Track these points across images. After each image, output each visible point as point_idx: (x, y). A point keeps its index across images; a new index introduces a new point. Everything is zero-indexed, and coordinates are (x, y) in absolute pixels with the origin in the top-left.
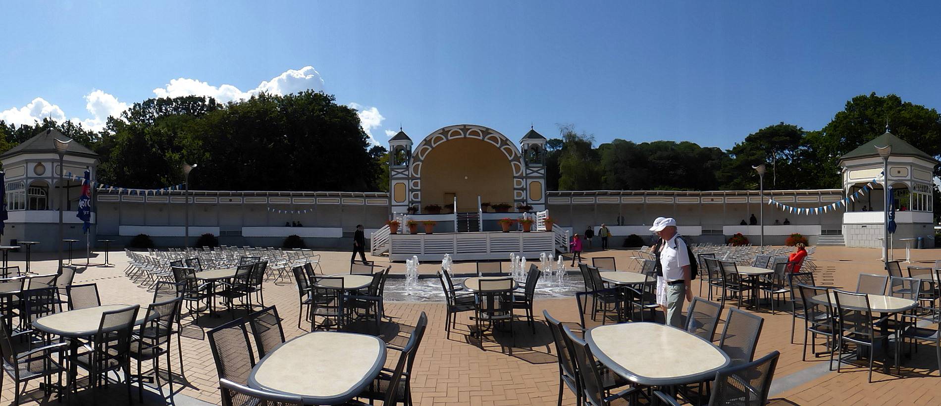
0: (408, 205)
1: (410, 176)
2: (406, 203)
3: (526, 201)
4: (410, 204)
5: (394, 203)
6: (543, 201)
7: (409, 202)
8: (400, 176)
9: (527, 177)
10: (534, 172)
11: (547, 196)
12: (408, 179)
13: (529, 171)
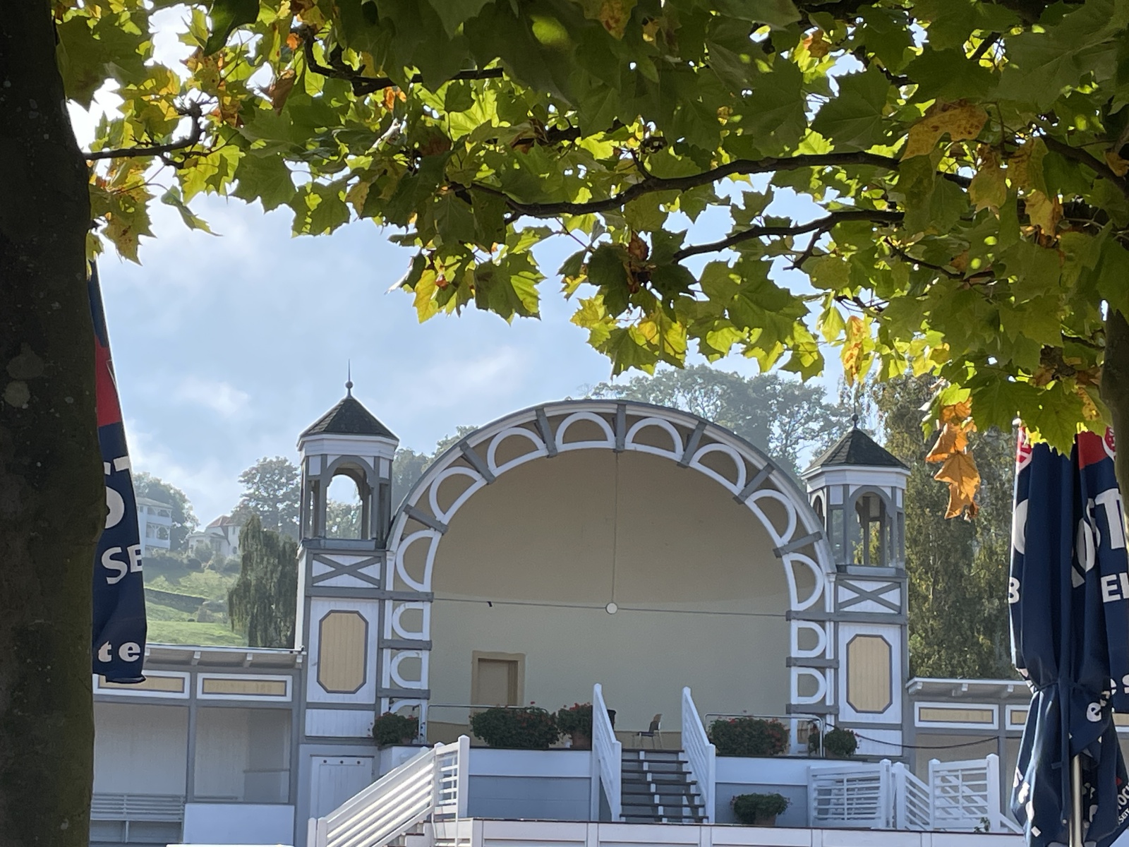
0: (375, 707)
1: (389, 587)
2: (366, 695)
3: (835, 711)
4: (385, 703)
5: (314, 693)
6: (893, 715)
7: (380, 693)
8: (345, 581)
9: (841, 617)
10: (864, 596)
11: (910, 698)
12: (378, 594)
13: (845, 595)
